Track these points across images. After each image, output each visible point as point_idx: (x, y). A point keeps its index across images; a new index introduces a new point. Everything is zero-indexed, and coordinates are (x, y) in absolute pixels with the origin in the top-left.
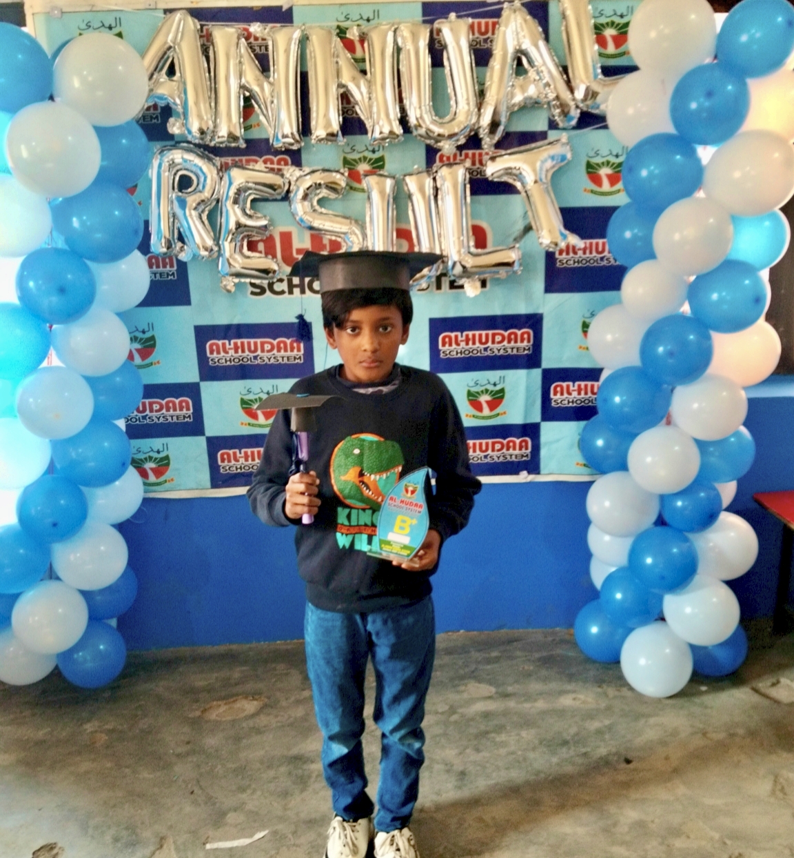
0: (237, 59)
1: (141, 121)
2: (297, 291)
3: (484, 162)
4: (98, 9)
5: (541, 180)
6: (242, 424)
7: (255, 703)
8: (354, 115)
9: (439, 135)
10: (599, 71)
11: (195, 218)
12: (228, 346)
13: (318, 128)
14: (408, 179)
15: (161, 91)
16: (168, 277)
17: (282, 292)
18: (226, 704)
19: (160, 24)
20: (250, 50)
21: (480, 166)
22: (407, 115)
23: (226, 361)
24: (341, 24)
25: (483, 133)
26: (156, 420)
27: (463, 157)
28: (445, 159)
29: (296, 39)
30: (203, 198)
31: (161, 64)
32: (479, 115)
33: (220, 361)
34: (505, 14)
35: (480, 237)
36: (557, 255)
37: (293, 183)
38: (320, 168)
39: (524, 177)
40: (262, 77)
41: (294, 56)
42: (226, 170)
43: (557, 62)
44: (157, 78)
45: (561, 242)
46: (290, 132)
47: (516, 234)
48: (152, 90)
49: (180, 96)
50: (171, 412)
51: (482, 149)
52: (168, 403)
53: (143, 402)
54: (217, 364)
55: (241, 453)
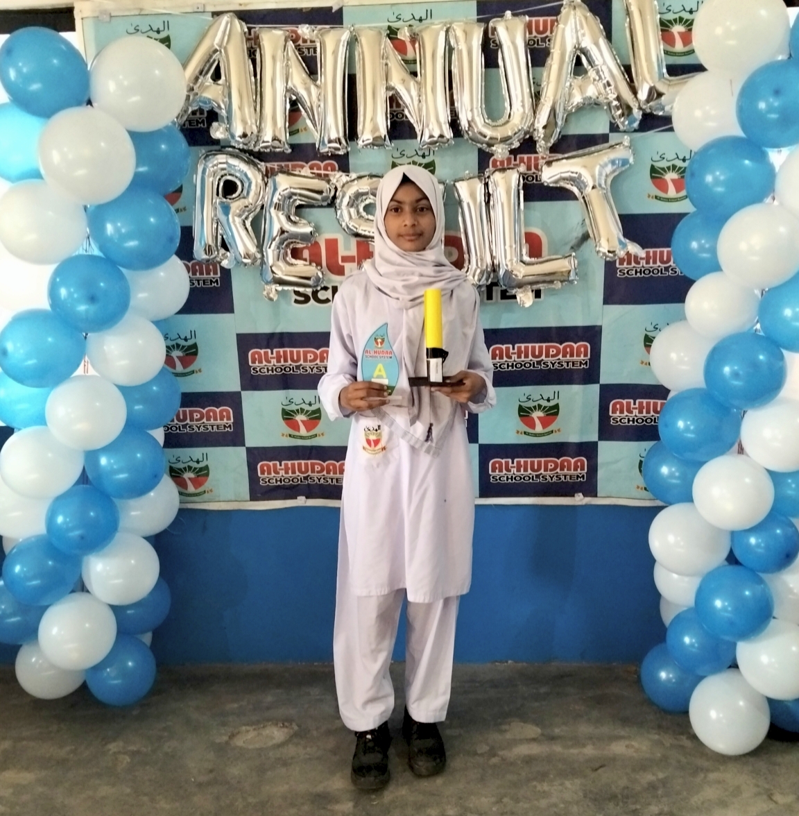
0: (283, 62)
1: (187, 126)
3: (540, 167)
4: (146, 13)
5: (600, 185)
6: (283, 435)
7: (286, 730)
9: (491, 138)
10: (665, 70)
11: (238, 225)
12: (270, 355)
13: (365, 133)
14: (458, 184)
15: (207, 95)
16: (211, 284)
18: (255, 729)
19: (207, 28)
20: (297, 53)
21: (536, 171)
22: (458, 118)
23: (268, 370)
24: (390, 24)
25: (539, 136)
26: (196, 429)
27: (518, 162)
28: (498, 163)
29: (344, 41)
30: (247, 204)
31: (206, 68)
32: (535, 117)
33: (262, 370)
34: (564, 11)
35: (534, 246)
36: (617, 265)
37: (339, 189)
38: (368, 173)
39: (582, 182)
40: (308, 80)
41: (342, 58)
42: (271, 176)
43: (619, 61)
44: (202, 82)
45: (620, 251)
46: (337, 136)
47: (573, 242)
48: (197, 94)
49: (225, 100)
50: (212, 421)
51: (536, 152)
52: (208, 412)
53: (183, 411)
54: (259, 373)
55: (281, 465)
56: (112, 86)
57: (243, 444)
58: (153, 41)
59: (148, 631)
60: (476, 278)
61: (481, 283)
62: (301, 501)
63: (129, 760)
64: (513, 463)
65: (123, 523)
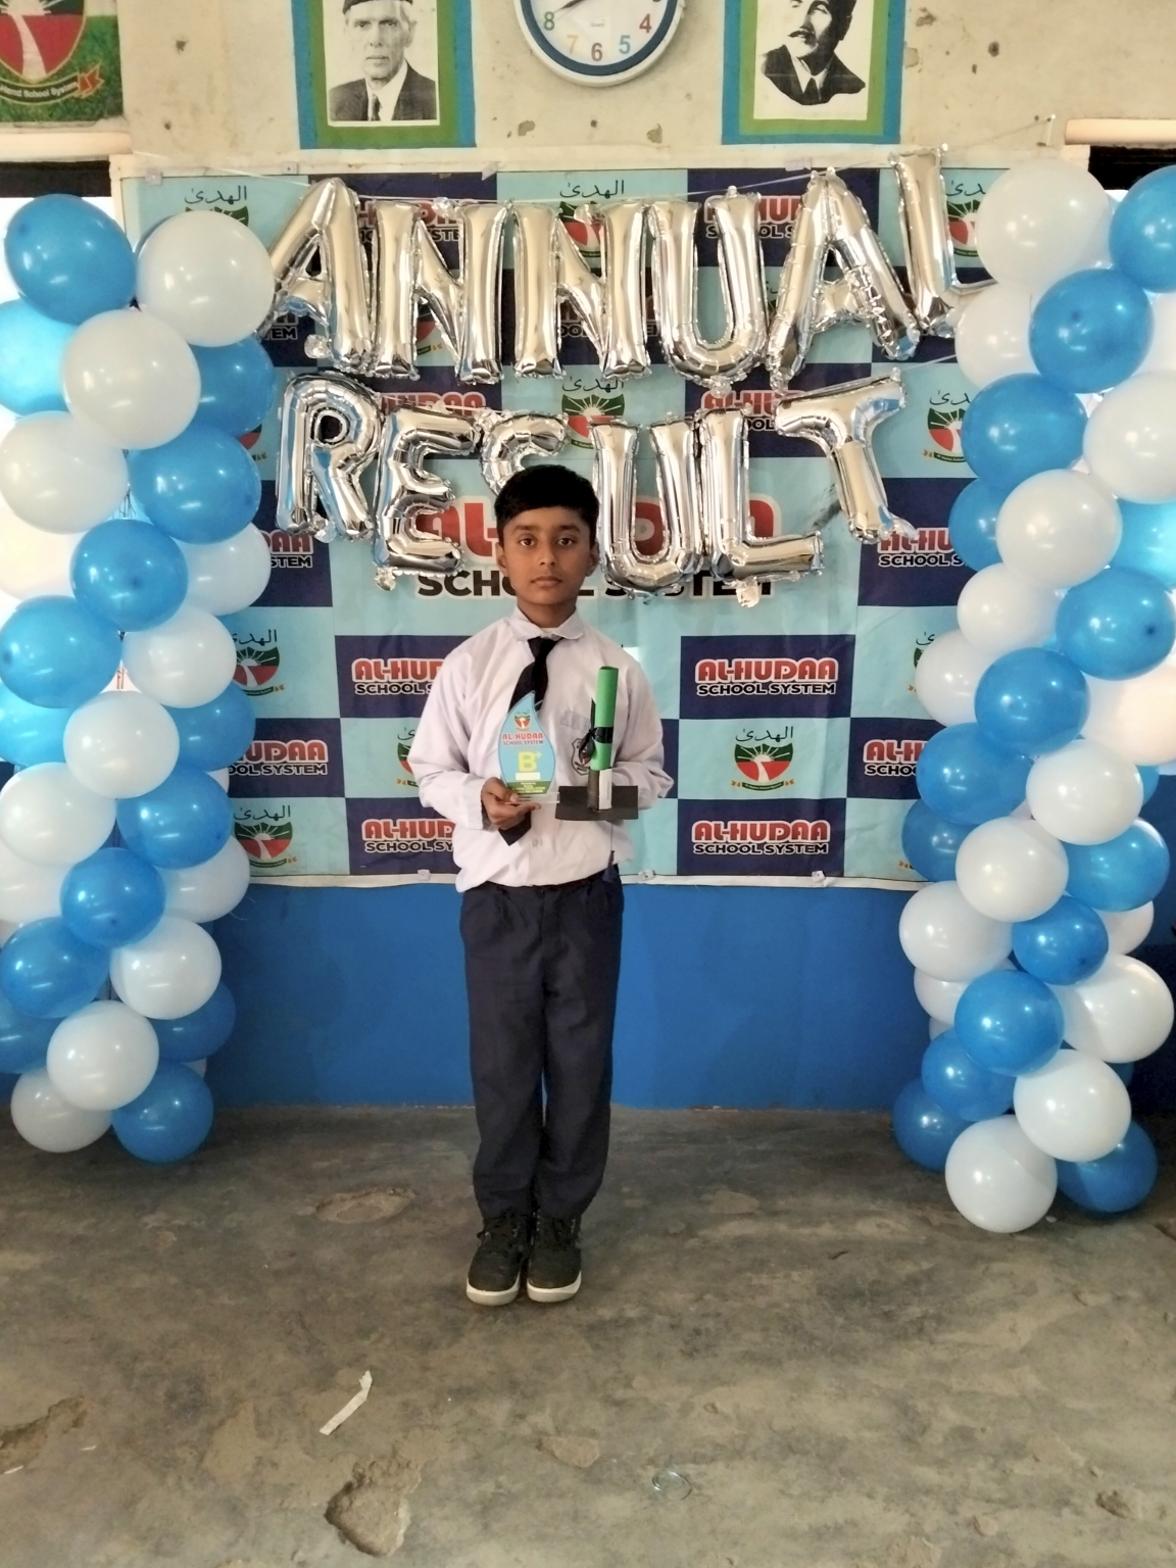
1: (270, 337)
2: (487, 590)
3: (772, 409)
4: (215, 174)
5: (857, 437)
6: (399, 781)
7: (397, 1199)
8: (582, 335)
9: (706, 367)
10: (954, 275)
11: (342, 482)
12: (383, 668)
13: (525, 355)
14: (656, 431)
15: (301, 295)
16: (300, 564)
17: (466, 592)
18: (354, 1198)
19: (301, 198)
20: (430, 237)
21: (766, 414)
22: (660, 337)
23: (379, 689)
24: (564, 200)
25: (774, 365)
26: (274, 771)
27: (741, 401)
28: (714, 402)
29: (498, 222)
30: (354, 451)
31: (300, 257)
32: (768, 338)
33: (370, 689)
34: (811, 188)
35: (763, 521)
36: (879, 551)
37: (487, 433)
38: (527, 411)
39: (833, 432)
40: (446, 278)
41: (494, 246)
42: (389, 413)
43: (888, 261)
44: (294, 276)
45: (883, 530)
46: (484, 358)
47: (818, 516)
48: (286, 293)
49: (326, 302)
50: (298, 760)
51: (770, 389)
52: (292, 747)
53: (256, 744)
54: (367, 692)
55: (395, 825)
56: (169, 281)
57: (341, 794)
58: (222, 215)
59: (201, 1058)
60: (680, 563)
61: (686, 572)
62: (423, 877)
63: (175, 1239)
64: (726, 827)
65: (170, 904)
